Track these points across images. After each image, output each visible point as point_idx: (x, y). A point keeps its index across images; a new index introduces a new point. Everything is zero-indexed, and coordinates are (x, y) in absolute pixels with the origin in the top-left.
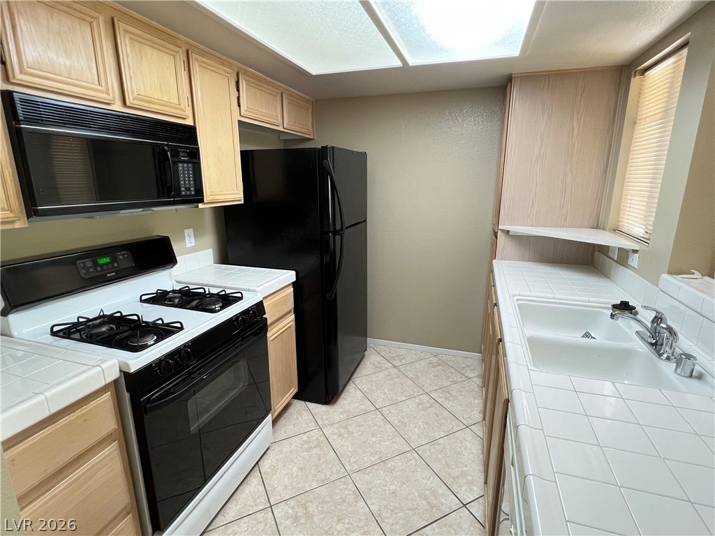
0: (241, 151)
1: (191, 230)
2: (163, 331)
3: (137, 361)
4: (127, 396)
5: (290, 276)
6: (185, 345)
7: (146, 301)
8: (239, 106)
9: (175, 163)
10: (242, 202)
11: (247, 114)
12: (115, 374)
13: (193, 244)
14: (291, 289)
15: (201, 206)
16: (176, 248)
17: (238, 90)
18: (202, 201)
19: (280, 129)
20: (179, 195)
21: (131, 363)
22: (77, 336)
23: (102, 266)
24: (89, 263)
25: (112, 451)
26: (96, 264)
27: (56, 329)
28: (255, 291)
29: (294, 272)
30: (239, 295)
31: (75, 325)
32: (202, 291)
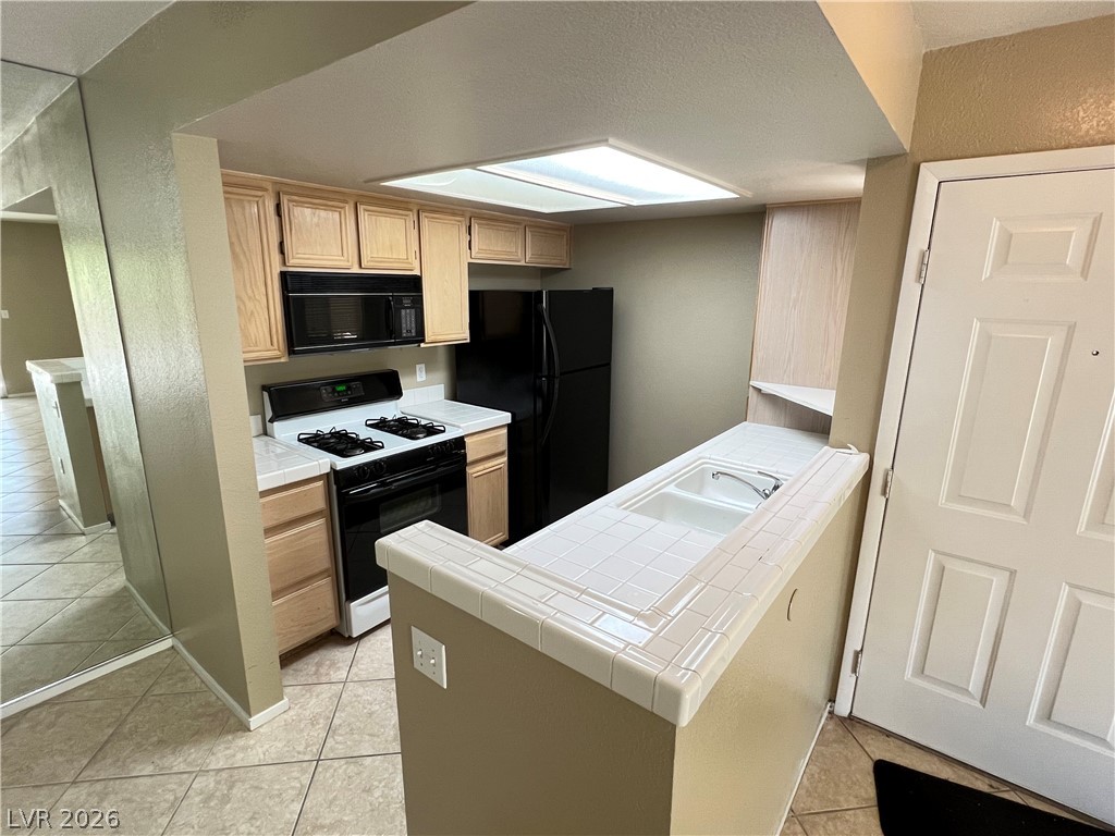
0: (471, 292)
1: (423, 366)
2: (369, 446)
3: (343, 463)
4: (334, 487)
5: (505, 417)
6: (381, 459)
7: (370, 426)
8: (470, 249)
9: (400, 309)
10: (468, 341)
11: (479, 256)
12: (327, 470)
13: (424, 379)
14: (505, 431)
15: (422, 345)
16: (403, 382)
17: (470, 234)
18: (423, 341)
19: (522, 263)
20: (400, 336)
21: (337, 463)
22: (315, 444)
23: (339, 392)
24: (329, 389)
25: (320, 522)
26: (334, 390)
27: (301, 437)
28: (459, 427)
29: (510, 414)
30: (442, 428)
31: (316, 435)
32: (415, 422)
